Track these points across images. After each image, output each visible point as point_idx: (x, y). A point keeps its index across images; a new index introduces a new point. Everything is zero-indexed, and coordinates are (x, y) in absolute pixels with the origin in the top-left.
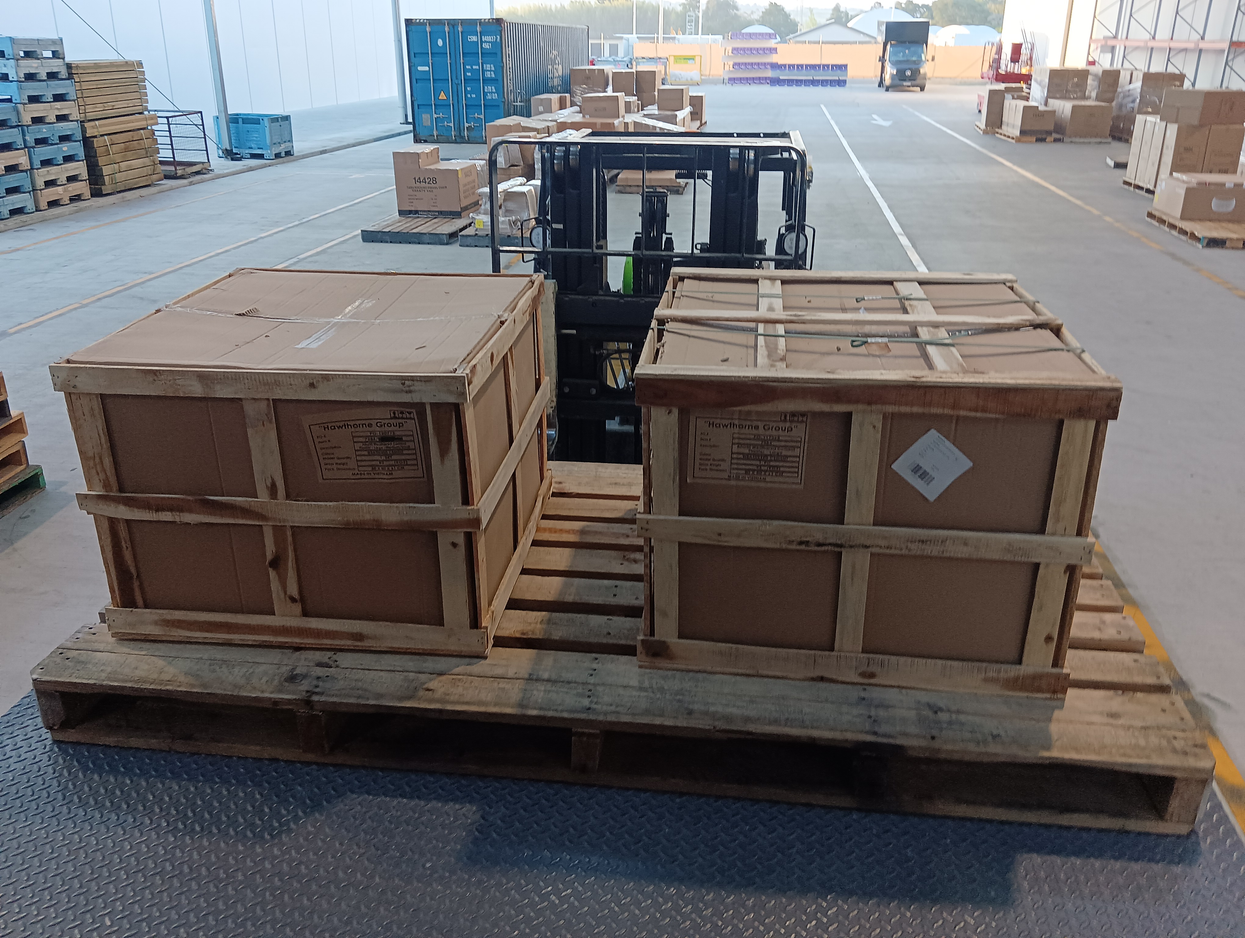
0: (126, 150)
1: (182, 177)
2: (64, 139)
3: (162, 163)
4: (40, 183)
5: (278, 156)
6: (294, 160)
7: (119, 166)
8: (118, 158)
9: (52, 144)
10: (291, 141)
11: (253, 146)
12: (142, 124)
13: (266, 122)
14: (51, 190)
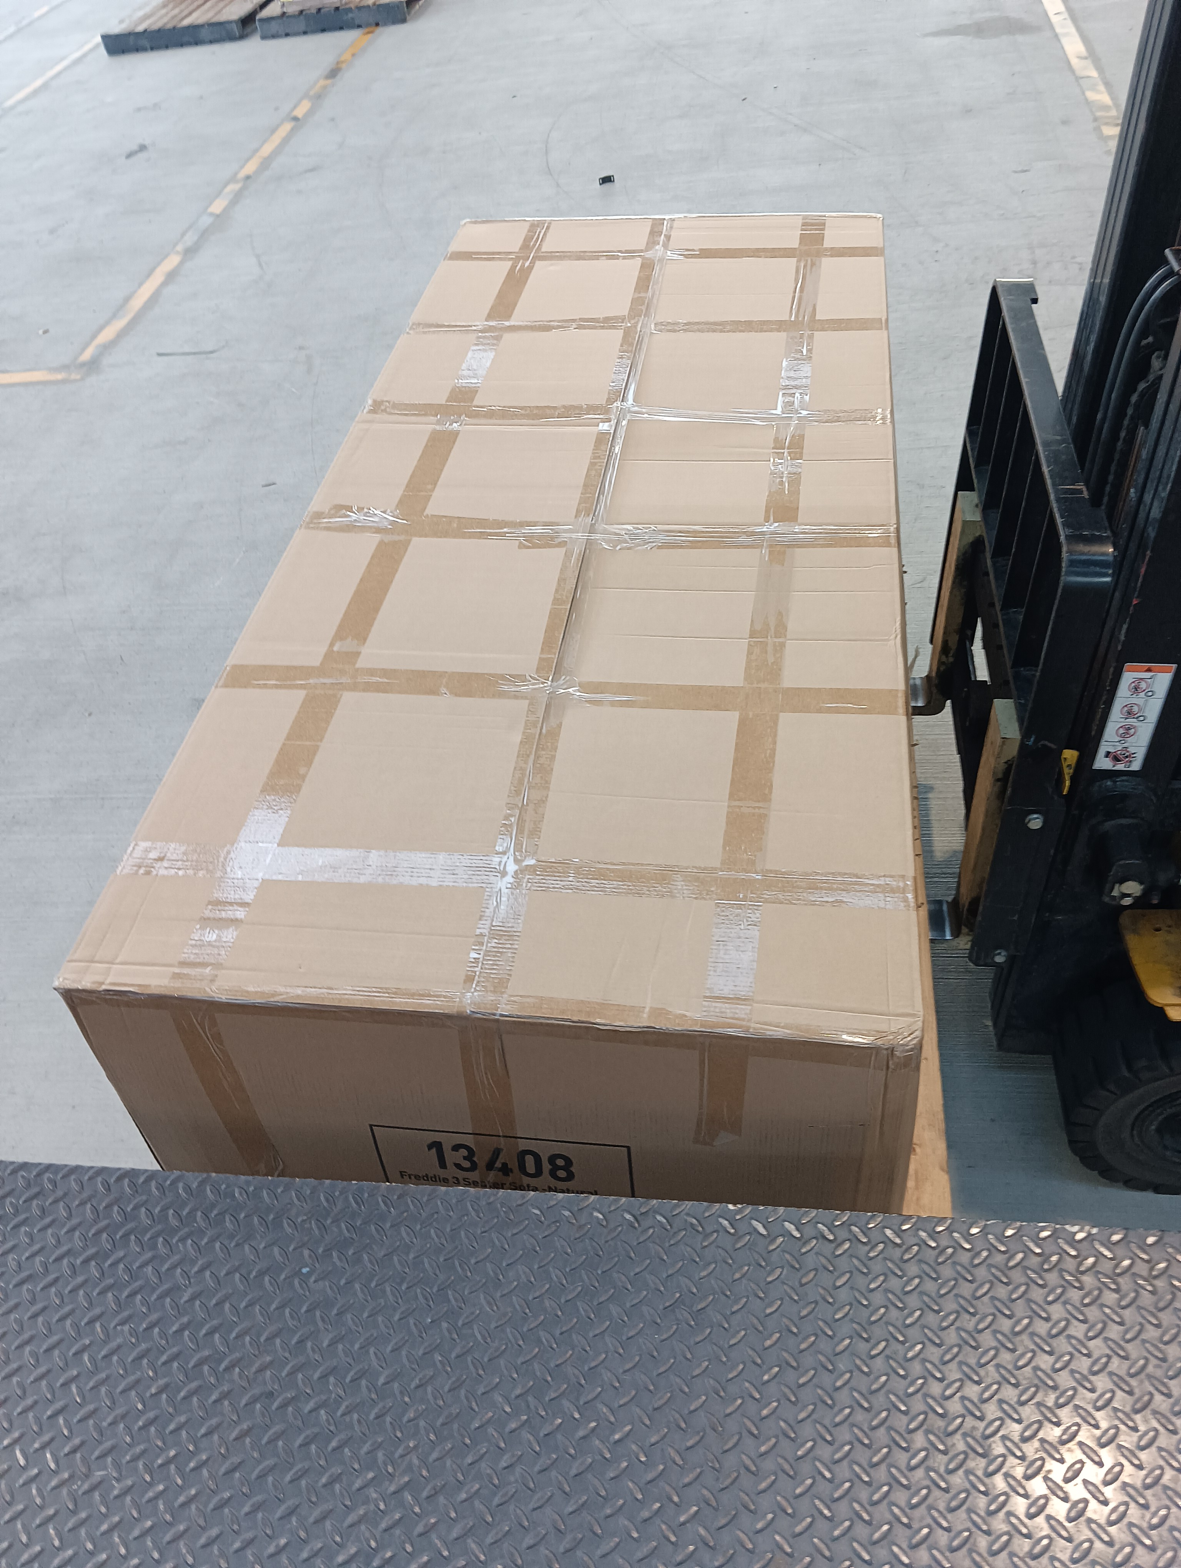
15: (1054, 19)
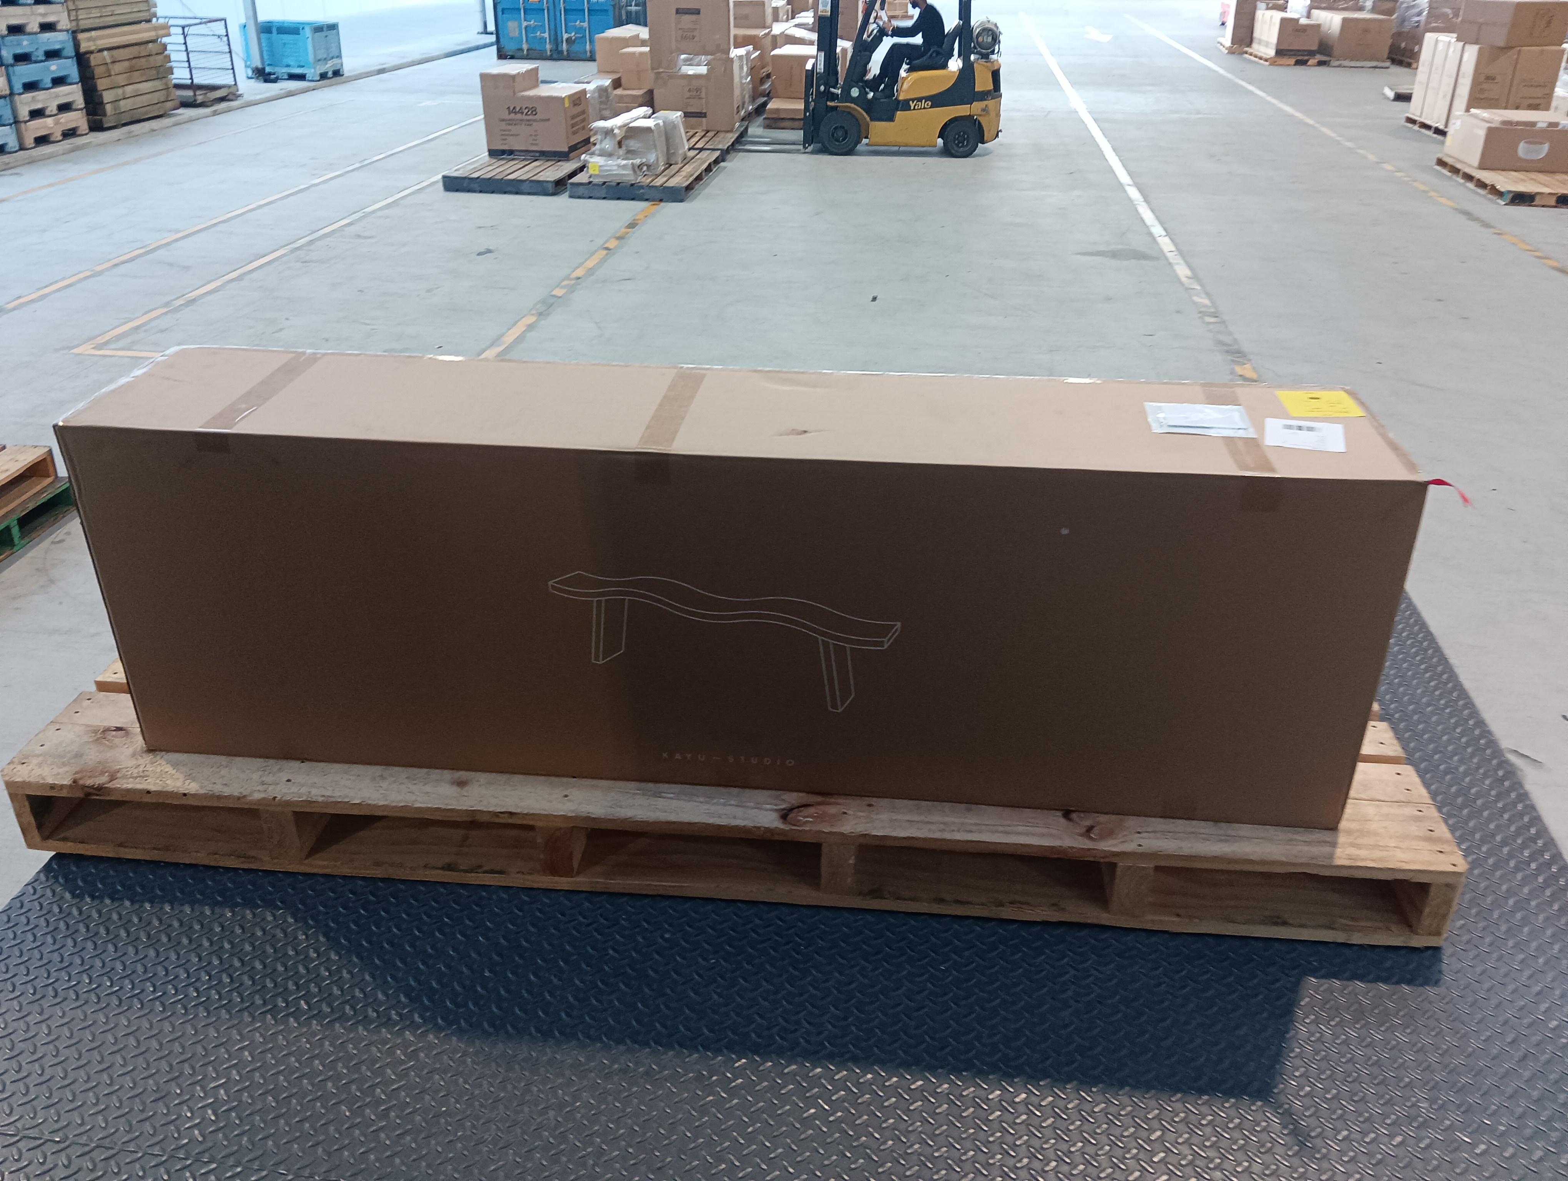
0: (132, 70)
1: (202, 105)
2: (52, 54)
3: (178, 87)
4: (24, 113)
5: (323, 76)
6: (344, 82)
7: (124, 92)
8: (121, 80)
9: (36, 62)
10: (339, 56)
11: (292, 63)
12: (150, 35)
13: (308, 32)
14: (38, 122)
15: (1169, 255)
